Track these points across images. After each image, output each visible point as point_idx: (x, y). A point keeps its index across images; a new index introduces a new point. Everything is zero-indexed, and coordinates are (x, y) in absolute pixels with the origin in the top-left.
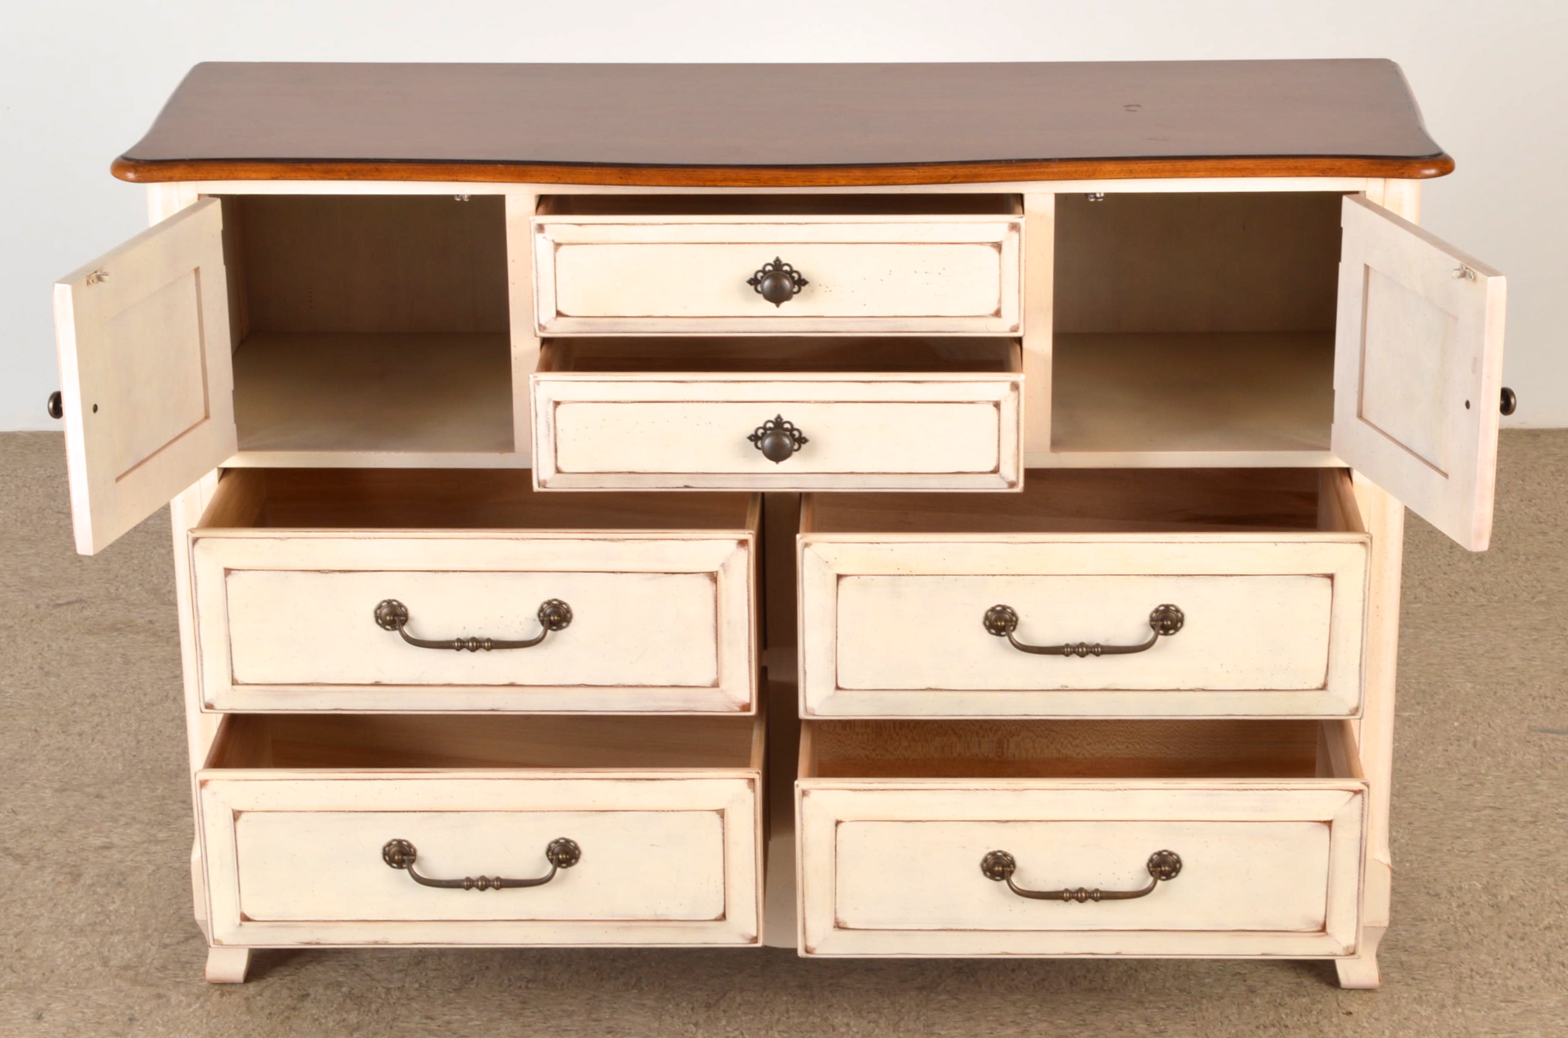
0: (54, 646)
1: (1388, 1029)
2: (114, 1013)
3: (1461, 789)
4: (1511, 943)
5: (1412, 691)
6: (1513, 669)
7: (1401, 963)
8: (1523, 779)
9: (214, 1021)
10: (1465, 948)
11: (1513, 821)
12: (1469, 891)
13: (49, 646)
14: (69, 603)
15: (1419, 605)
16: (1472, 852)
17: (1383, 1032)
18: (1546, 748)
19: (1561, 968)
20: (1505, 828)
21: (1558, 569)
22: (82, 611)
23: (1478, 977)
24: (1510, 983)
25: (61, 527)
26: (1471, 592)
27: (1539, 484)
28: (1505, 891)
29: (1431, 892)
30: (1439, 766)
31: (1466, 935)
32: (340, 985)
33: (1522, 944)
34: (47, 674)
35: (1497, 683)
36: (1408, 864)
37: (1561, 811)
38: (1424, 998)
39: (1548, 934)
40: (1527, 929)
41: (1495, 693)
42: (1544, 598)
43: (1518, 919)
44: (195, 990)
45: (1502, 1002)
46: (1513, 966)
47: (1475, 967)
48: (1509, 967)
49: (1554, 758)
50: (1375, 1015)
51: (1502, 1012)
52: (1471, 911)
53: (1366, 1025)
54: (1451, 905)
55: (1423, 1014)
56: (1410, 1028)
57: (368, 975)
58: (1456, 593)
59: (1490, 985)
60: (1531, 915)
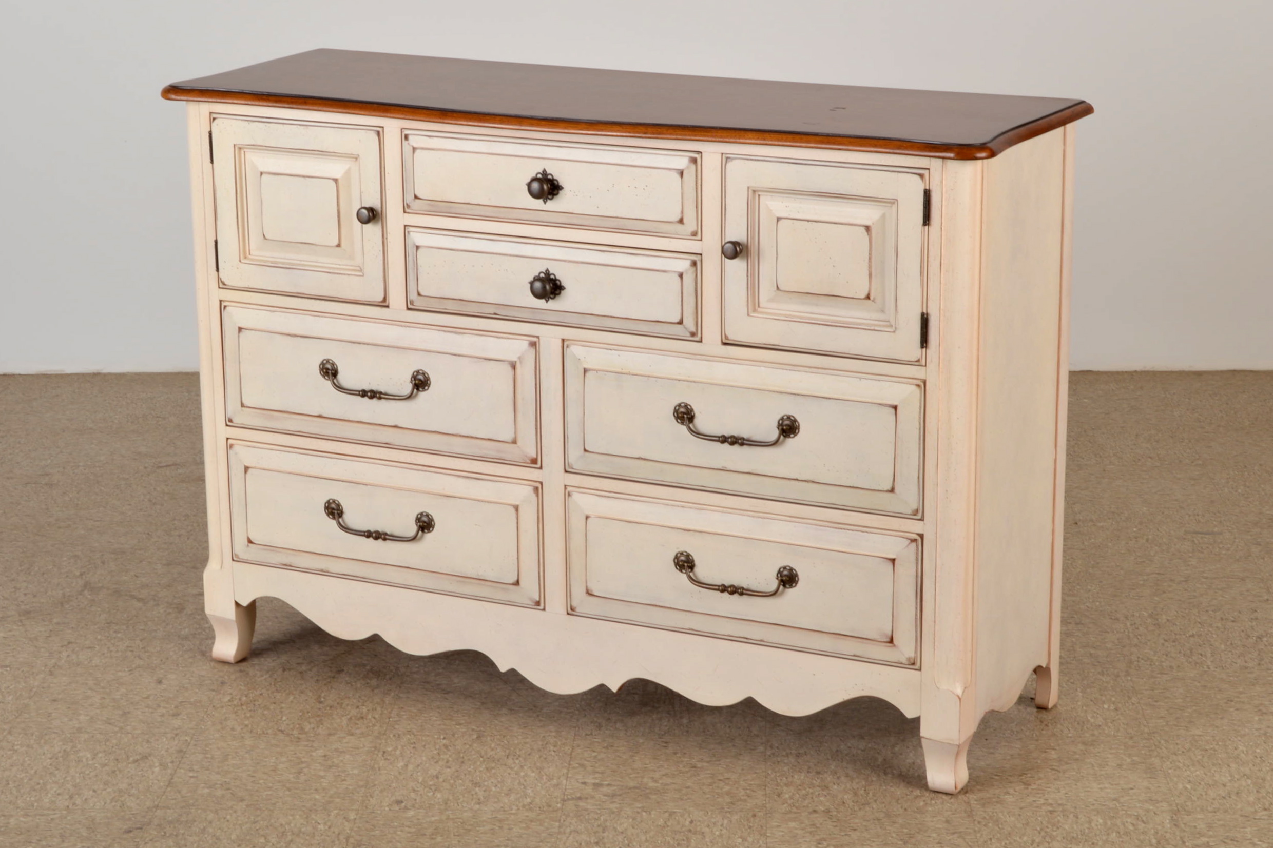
0: (158, 489)
1: (1080, 688)
2: (211, 680)
3: (1137, 564)
4: (1166, 644)
5: (1105, 512)
6: (1176, 500)
7: (1091, 654)
8: (1180, 558)
9: (279, 684)
10: (1134, 646)
11: (1171, 580)
12: (1139, 617)
13: (155, 489)
14: (167, 466)
15: (1112, 466)
16: (1142, 597)
17: (1076, 690)
18: (1196, 542)
19: (1200, 656)
20: (1165, 584)
21: (1211, 447)
22: (177, 470)
23: (1142, 661)
24: (1164, 664)
25: (160, 425)
26: (1149, 460)
27: (1200, 401)
28: (1164, 617)
29: (1113, 618)
30: (1122, 552)
31: (1136, 640)
32: (364, 665)
33: (1174, 644)
34: (155, 504)
35: (1165, 508)
36: (1098, 603)
37: (1205, 575)
38: (1105, 672)
39: (1192, 639)
40: (1178, 637)
41: (1163, 513)
42: (1200, 462)
43: (1171, 631)
44: (266, 668)
45: (1158, 674)
46: (1167, 655)
47: (1140, 656)
48: (1165, 656)
49: (1202, 548)
50: (1072, 681)
51: (1158, 679)
52: (1140, 627)
53: (1065, 686)
54: (1126, 624)
55: (1104, 680)
56: (1095, 687)
57: (383, 660)
58: (1139, 460)
59: (1151, 665)
60: (1181, 629)
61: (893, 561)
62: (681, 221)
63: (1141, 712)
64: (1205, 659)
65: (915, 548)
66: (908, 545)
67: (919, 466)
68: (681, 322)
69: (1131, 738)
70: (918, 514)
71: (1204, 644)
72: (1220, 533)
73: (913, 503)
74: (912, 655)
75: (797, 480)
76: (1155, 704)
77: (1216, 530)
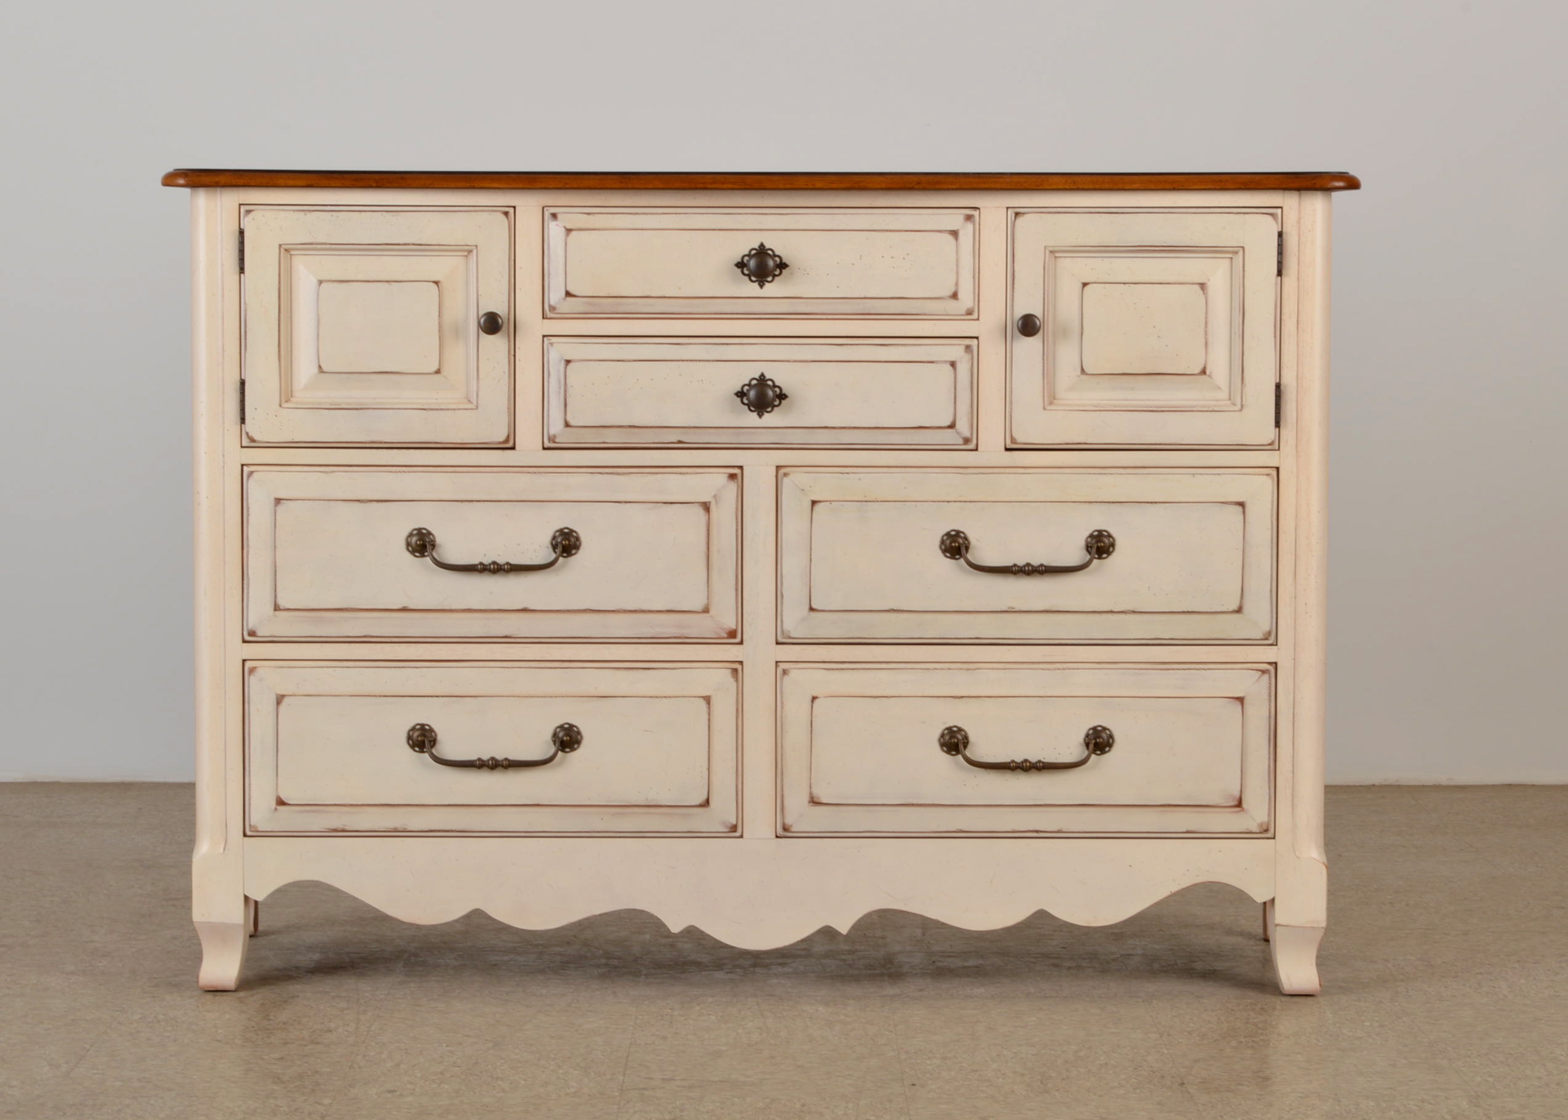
61: (1241, 700)
62: (955, 296)
65: (1268, 681)
66: (1259, 678)
67: (1272, 576)
68: (952, 426)
70: (1270, 638)
73: (1265, 625)
74: (1265, 819)
75: (1111, 612)
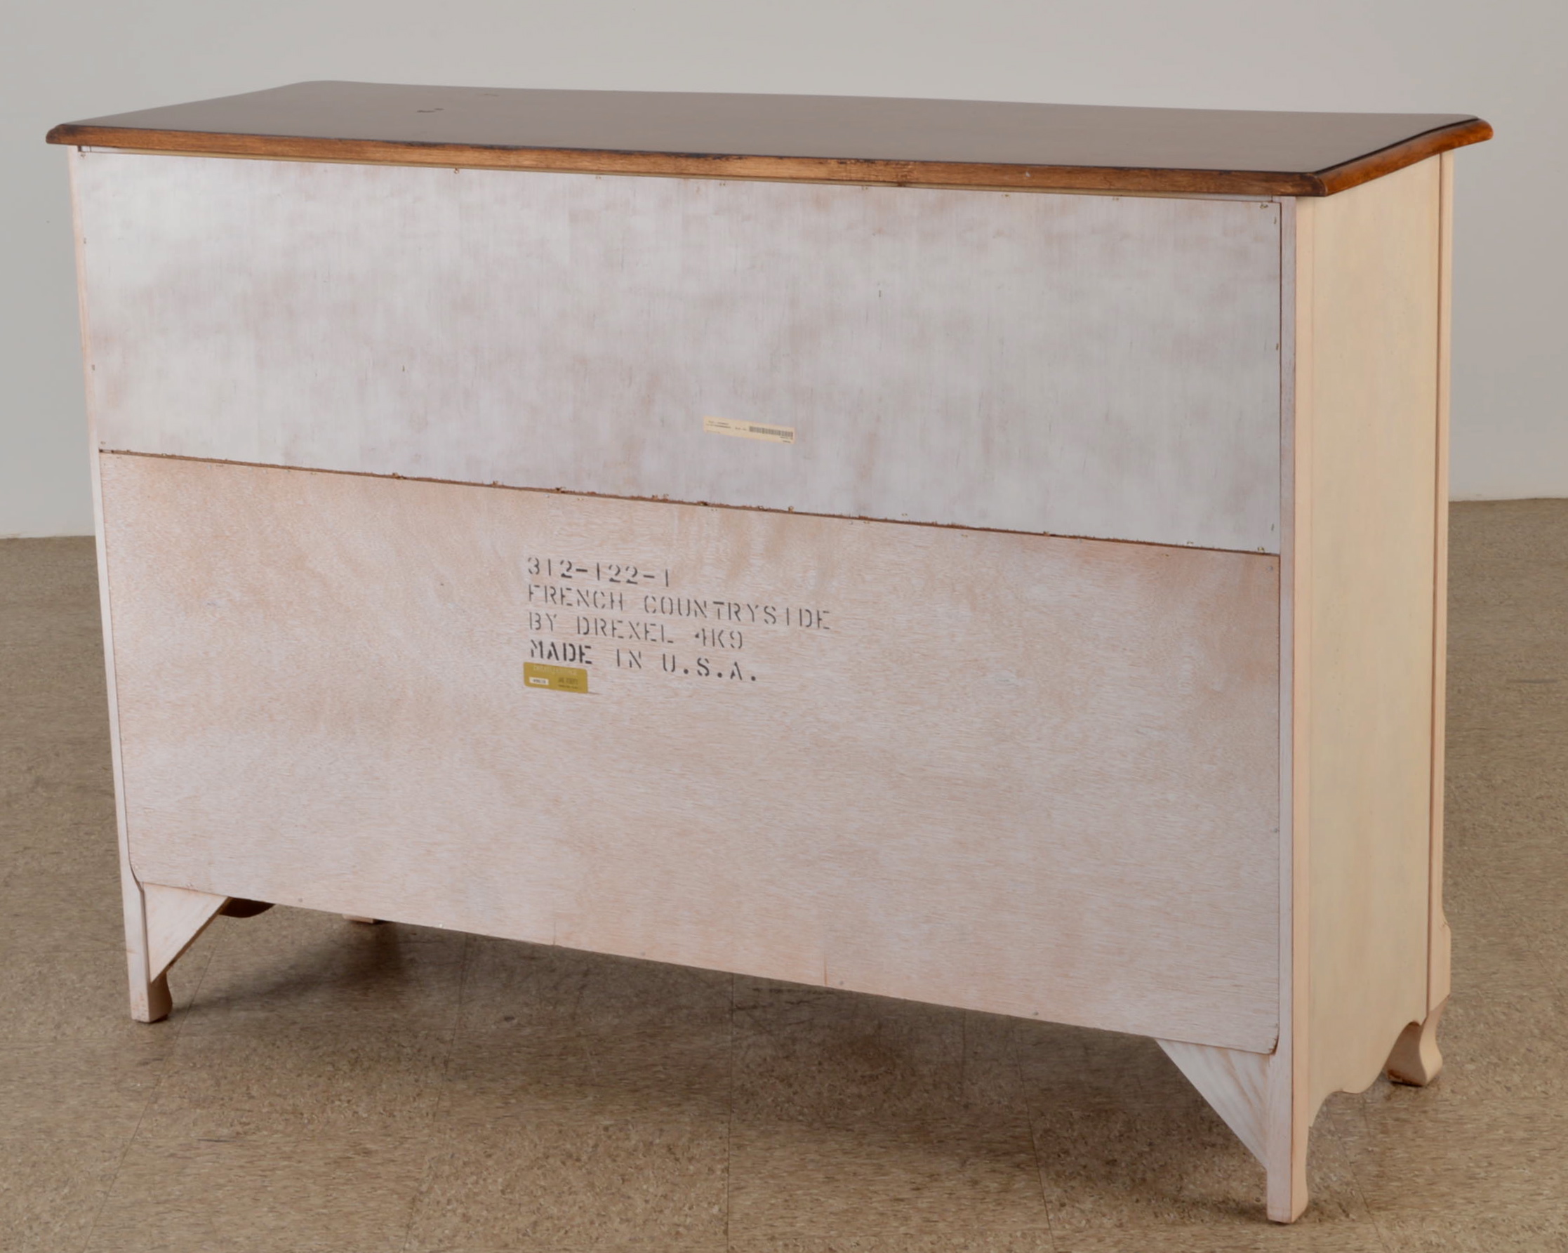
4: (1507, 807)
8: (1506, 711)
11: (1500, 735)
18: (1525, 692)
19: (1555, 821)
20: (1492, 740)
21: (1522, 584)
23: (1480, 829)
24: (1509, 831)
28: (1498, 777)
31: (1466, 804)
33: (1518, 808)
37: (1543, 729)
39: (1540, 800)
40: (1521, 798)
41: (1474, 660)
42: (1511, 602)
43: (1512, 793)
45: (1504, 842)
46: (1511, 821)
48: (1508, 822)
49: (1533, 698)
51: (1505, 847)
59: (1491, 832)
60: (1523, 790)
63: (1489, 886)
64: (1562, 823)
69: (1482, 915)
71: (1558, 807)
72: (1554, 681)
76: (1506, 876)
77: (1547, 677)
